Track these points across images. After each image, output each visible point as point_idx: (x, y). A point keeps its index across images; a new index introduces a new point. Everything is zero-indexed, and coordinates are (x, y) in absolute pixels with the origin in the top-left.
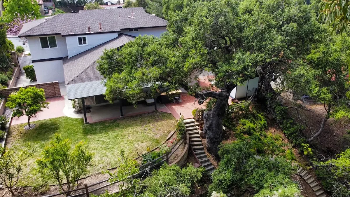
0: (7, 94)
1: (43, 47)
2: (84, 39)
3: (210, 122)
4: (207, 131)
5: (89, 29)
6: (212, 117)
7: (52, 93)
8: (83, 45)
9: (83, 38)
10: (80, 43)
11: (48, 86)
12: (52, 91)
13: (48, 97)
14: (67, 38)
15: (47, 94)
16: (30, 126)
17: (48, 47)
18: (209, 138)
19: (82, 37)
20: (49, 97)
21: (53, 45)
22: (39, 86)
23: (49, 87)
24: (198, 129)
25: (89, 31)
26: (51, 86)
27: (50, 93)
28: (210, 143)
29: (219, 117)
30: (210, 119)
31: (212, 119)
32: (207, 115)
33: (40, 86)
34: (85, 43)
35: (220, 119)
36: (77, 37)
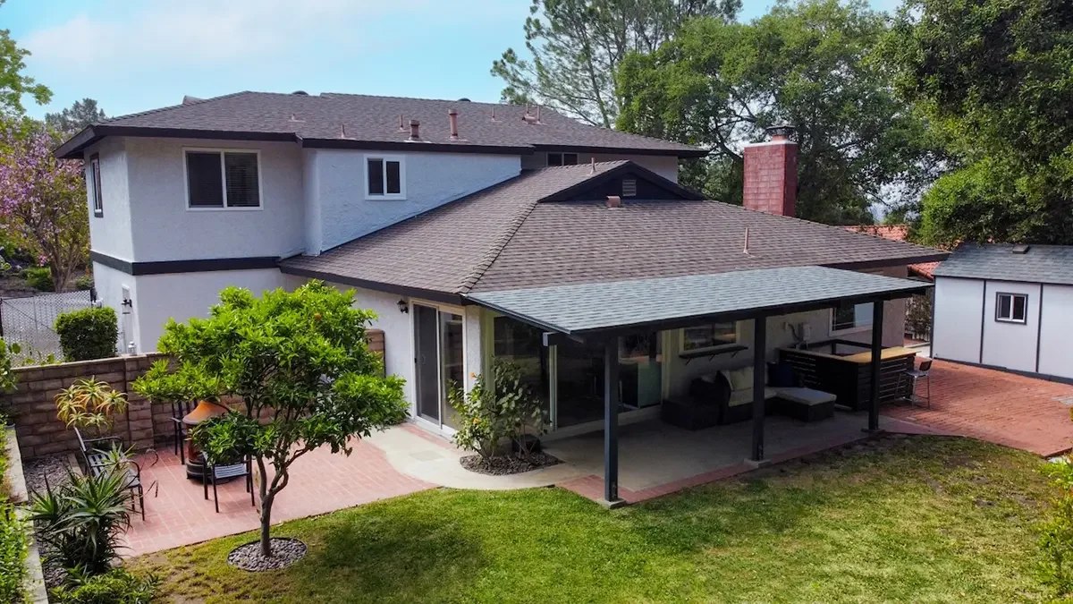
0: (29, 399)
1: (193, 203)
2: (394, 168)
5: (415, 126)
8: (387, 196)
9: (387, 163)
10: (375, 188)
16: (267, 551)
17: (220, 204)
19: (387, 157)
21: (244, 194)
25: (415, 136)
34: (394, 188)
36: (366, 156)
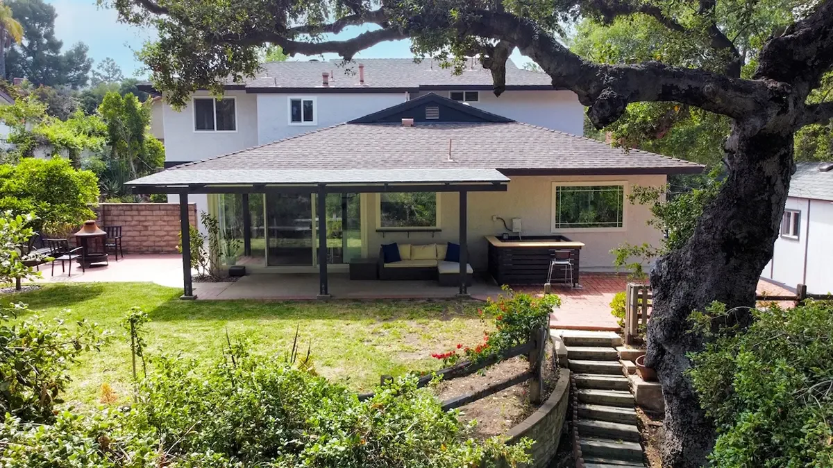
1: (198, 128)
2: (309, 105)
3: (681, 294)
4: (662, 352)
5: (325, 76)
6: (692, 266)
7: (170, 238)
8: (303, 123)
9: (304, 101)
10: (296, 118)
11: (163, 212)
12: (172, 233)
13: (157, 249)
14: (261, 98)
15: (158, 239)
17: (212, 129)
18: (676, 394)
19: (304, 98)
20: (160, 248)
22: (137, 210)
23: (166, 218)
24: (632, 371)
25: (325, 83)
26: (171, 216)
27: (166, 238)
28: (683, 425)
29: (733, 261)
30: (678, 278)
31: (691, 274)
32: (664, 264)
33: (142, 210)
34: (309, 117)
35: (736, 269)
36: (290, 98)
